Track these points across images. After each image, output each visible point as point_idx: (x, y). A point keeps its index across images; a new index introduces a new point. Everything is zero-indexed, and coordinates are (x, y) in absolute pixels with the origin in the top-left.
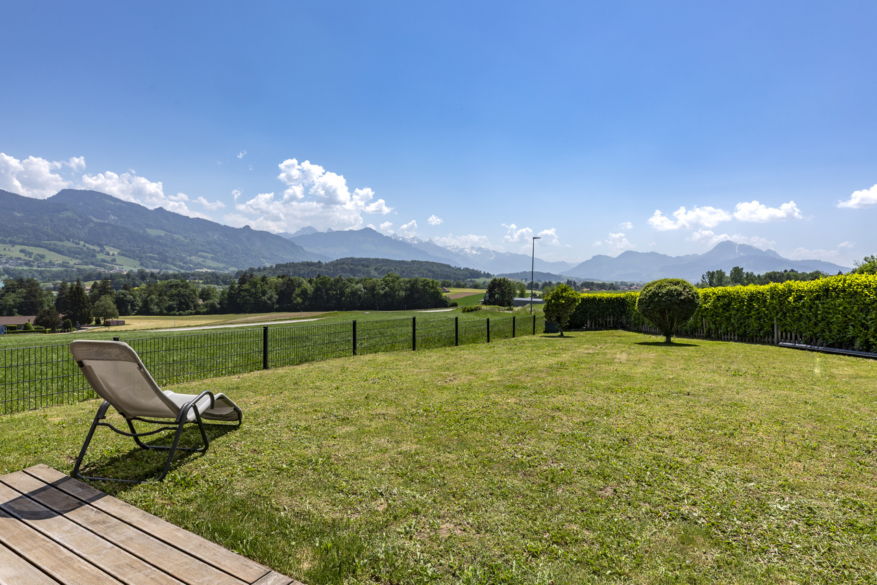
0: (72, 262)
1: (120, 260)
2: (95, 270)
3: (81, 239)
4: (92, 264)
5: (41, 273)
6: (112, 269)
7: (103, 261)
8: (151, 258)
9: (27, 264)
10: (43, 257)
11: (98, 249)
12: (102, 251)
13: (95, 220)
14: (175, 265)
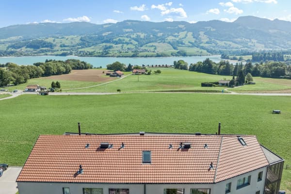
0: (240, 46)
1: (257, 45)
2: (247, 50)
3: (243, 37)
4: (246, 47)
5: (230, 52)
6: (253, 49)
7: (251, 46)
8: (269, 43)
9: (226, 48)
10: (230, 45)
11: (249, 40)
12: (250, 41)
13: (249, 28)
14: (280, 47)
